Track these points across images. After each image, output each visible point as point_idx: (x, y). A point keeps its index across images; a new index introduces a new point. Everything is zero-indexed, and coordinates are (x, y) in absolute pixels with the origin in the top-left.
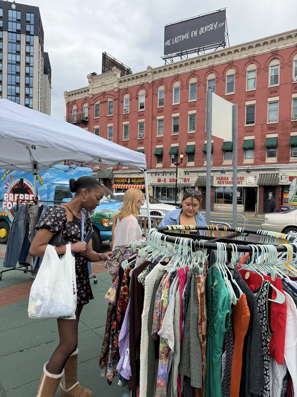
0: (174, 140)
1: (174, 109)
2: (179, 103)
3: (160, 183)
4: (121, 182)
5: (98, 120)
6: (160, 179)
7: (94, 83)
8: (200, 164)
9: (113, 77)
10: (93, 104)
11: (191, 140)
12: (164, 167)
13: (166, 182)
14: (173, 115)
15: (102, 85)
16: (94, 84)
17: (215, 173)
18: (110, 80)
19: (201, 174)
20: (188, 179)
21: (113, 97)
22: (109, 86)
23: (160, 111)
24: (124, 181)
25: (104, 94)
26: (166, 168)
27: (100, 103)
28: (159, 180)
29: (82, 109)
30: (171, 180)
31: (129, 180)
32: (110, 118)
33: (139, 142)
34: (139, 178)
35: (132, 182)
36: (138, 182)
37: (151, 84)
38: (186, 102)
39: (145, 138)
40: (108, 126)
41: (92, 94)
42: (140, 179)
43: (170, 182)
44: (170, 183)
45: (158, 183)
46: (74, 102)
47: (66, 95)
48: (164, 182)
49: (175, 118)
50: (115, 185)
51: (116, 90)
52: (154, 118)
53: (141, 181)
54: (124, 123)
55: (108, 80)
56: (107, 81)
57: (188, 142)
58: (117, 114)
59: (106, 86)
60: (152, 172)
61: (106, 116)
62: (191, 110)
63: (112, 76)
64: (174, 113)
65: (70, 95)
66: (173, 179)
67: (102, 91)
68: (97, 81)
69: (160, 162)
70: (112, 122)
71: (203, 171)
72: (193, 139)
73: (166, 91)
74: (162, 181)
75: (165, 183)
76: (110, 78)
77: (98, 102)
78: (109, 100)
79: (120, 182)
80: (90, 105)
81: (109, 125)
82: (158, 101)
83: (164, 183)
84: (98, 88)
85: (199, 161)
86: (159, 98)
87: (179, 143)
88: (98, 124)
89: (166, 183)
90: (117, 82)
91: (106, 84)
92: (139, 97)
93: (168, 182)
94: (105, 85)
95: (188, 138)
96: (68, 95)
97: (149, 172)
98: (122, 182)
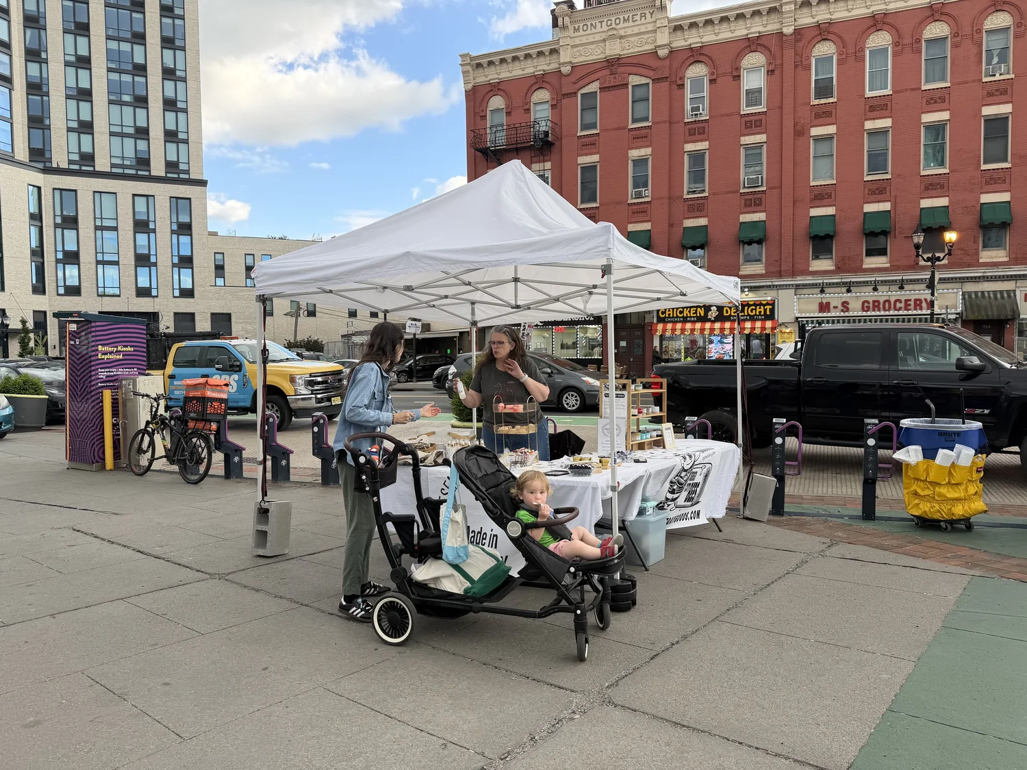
0: (872, 192)
1: (871, 107)
2: (888, 91)
3: (829, 315)
4: (683, 317)
5: (592, 139)
6: (828, 304)
7: (576, 30)
8: (967, 259)
9: (648, 15)
10: (575, 93)
11: (934, 192)
12: (839, 269)
13: (848, 310)
14: (869, 125)
15: (612, 37)
16: (577, 34)
17: (1020, 283)
18: (637, 23)
19: (970, 287)
20: (926, 300)
21: (651, 73)
22: (632, 39)
23: (823, 115)
24: (696, 313)
25: (612, 64)
26: (849, 272)
27: (600, 88)
28: (824, 307)
29: (527, 107)
30: (866, 304)
31: (714, 308)
32: (637, 132)
33: (745, 200)
34: (751, 303)
35: (725, 314)
36: (748, 315)
37: (793, 37)
38: (913, 90)
39: (769, 188)
40: (630, 155)
41: (570, 62)
42: (755, 305)
43: (863, 310)
44: (864, 314)
45: (821, 315)
46: (495, 88)
47: (467, 64)
48: (842, 311)
49: (873, 133)
50: (660, 327)
51: (663, 53)
52: (800, 132)
53: (758, 310)
54: (689, 147)
55: (631, 23)
56: (627, 24)
57: (923, 198)
58: (664, 122)
59: (623, 41)
60: (797, 285)
61: (625, 128)
62: (930, 112)
63: (647, 12)
64: (874, 119)
65: (479, 65)
66: (874, 302)
67: (608, 53)
68: (589, 24)
69: (821, 257)
70: (648, 143)
71: (979, 277)
72: (940, 190)
73: (844, 56)
74: (835, 307)
75: (847, 314)
76: (638, 18)
77: (594, 87)
78: (634, 80)
79: (677, 317)
80: (563, 95)
81: (635, 154)
82: (813, 85)
83: (842, 314)
84: (593, 46)
85: (963, 250)
86: (816, 75)
87: (893, 199)
88: (593, 151)
89: (851, 314)
90: (667, 30)
91: (622, 33)
92: (744, 74)
93: (855, 311)
94: (621, 37)
95: (923, 187)
96: (476, 64)
97: (789, 285)
98: (687, 317)
